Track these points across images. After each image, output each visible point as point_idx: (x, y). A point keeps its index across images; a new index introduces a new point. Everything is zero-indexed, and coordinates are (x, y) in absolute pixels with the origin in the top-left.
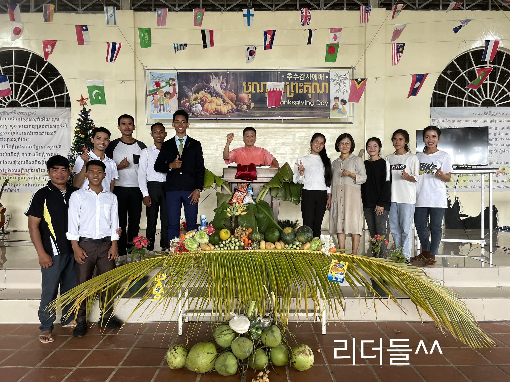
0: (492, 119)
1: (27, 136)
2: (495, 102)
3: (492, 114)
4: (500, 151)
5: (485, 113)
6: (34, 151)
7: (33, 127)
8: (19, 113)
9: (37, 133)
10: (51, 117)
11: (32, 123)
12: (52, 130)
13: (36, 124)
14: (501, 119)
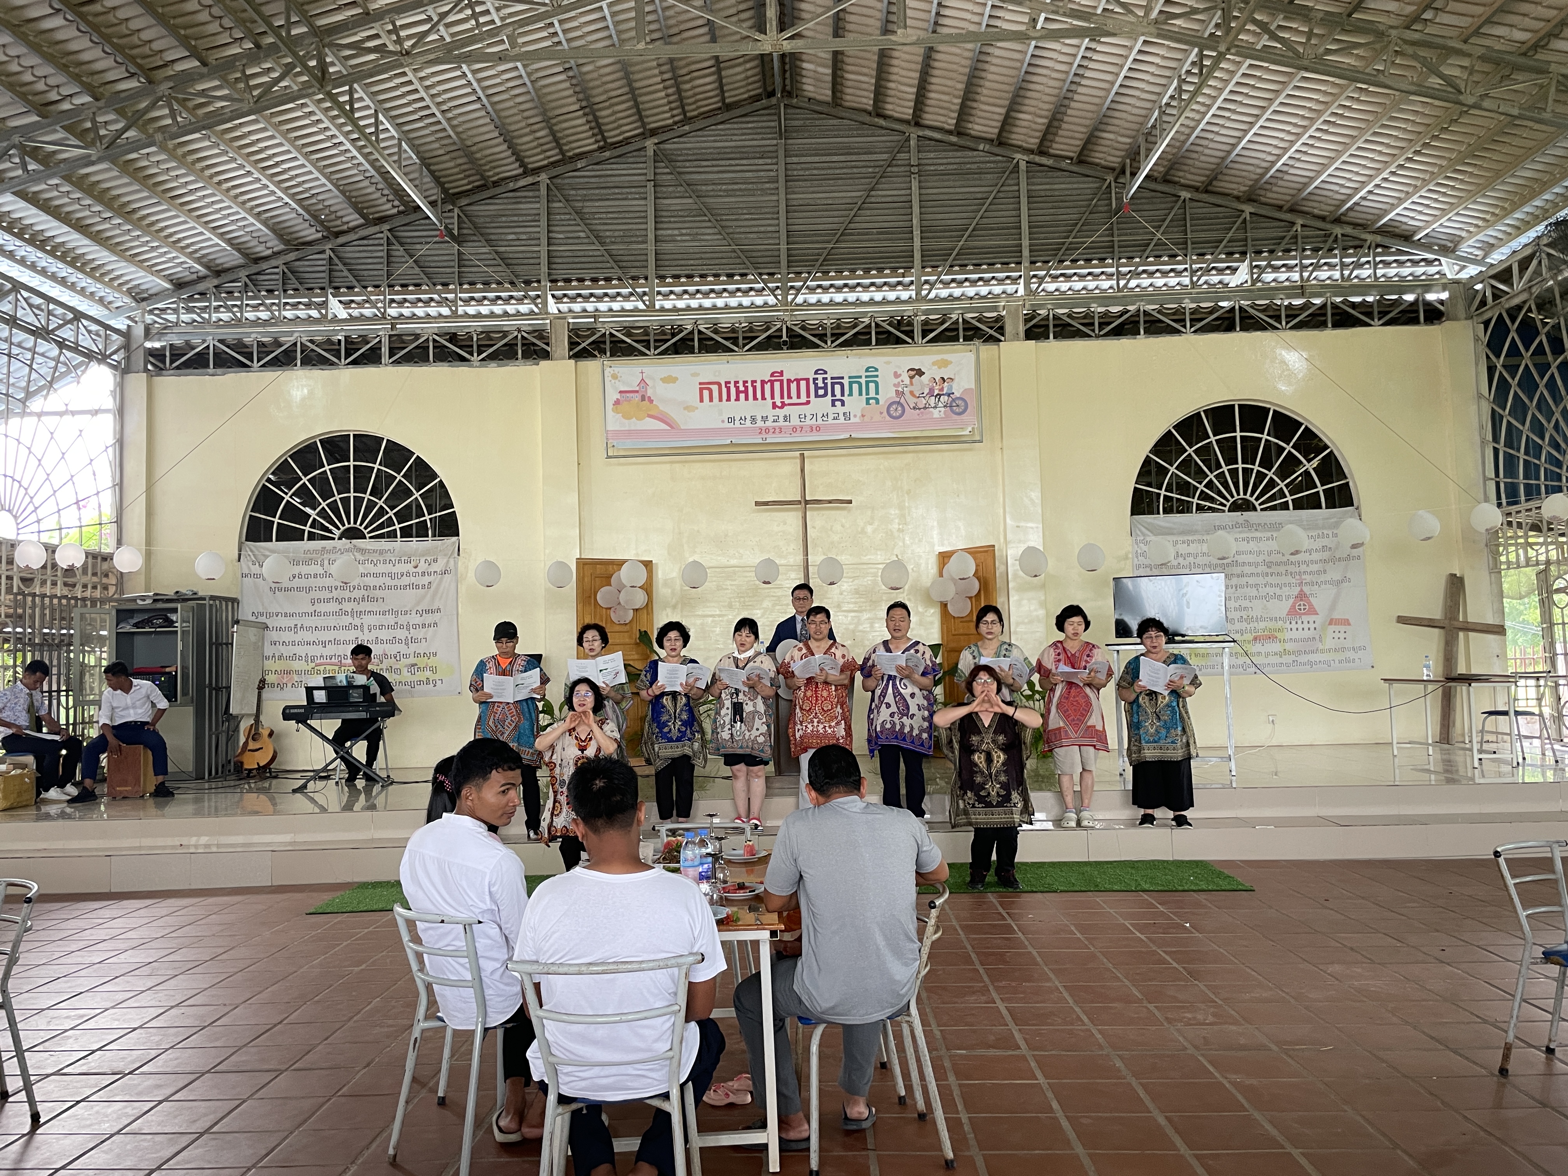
0: (1250, 535)
1: (378, 593)
2: (1256, 504)
3: (1248, 525)
4: (1267, 597)
5: (1237, 525)
6: (390, 619)
7: (390, 575)
8: (362, 551)
9: (396, 587)
10: (423, 556)
11: (389, 568)
12: (426, 580)
13: (395, 570)
14: (1269, 534)
